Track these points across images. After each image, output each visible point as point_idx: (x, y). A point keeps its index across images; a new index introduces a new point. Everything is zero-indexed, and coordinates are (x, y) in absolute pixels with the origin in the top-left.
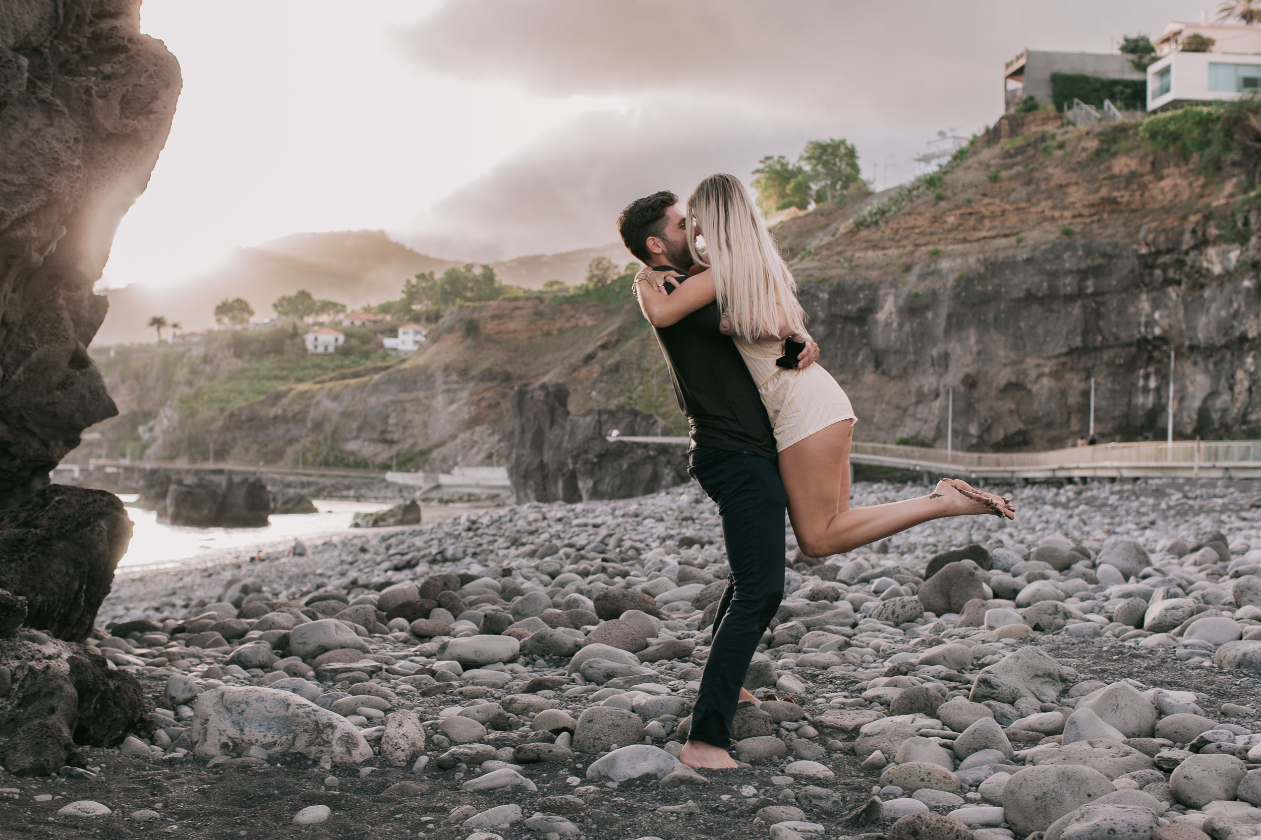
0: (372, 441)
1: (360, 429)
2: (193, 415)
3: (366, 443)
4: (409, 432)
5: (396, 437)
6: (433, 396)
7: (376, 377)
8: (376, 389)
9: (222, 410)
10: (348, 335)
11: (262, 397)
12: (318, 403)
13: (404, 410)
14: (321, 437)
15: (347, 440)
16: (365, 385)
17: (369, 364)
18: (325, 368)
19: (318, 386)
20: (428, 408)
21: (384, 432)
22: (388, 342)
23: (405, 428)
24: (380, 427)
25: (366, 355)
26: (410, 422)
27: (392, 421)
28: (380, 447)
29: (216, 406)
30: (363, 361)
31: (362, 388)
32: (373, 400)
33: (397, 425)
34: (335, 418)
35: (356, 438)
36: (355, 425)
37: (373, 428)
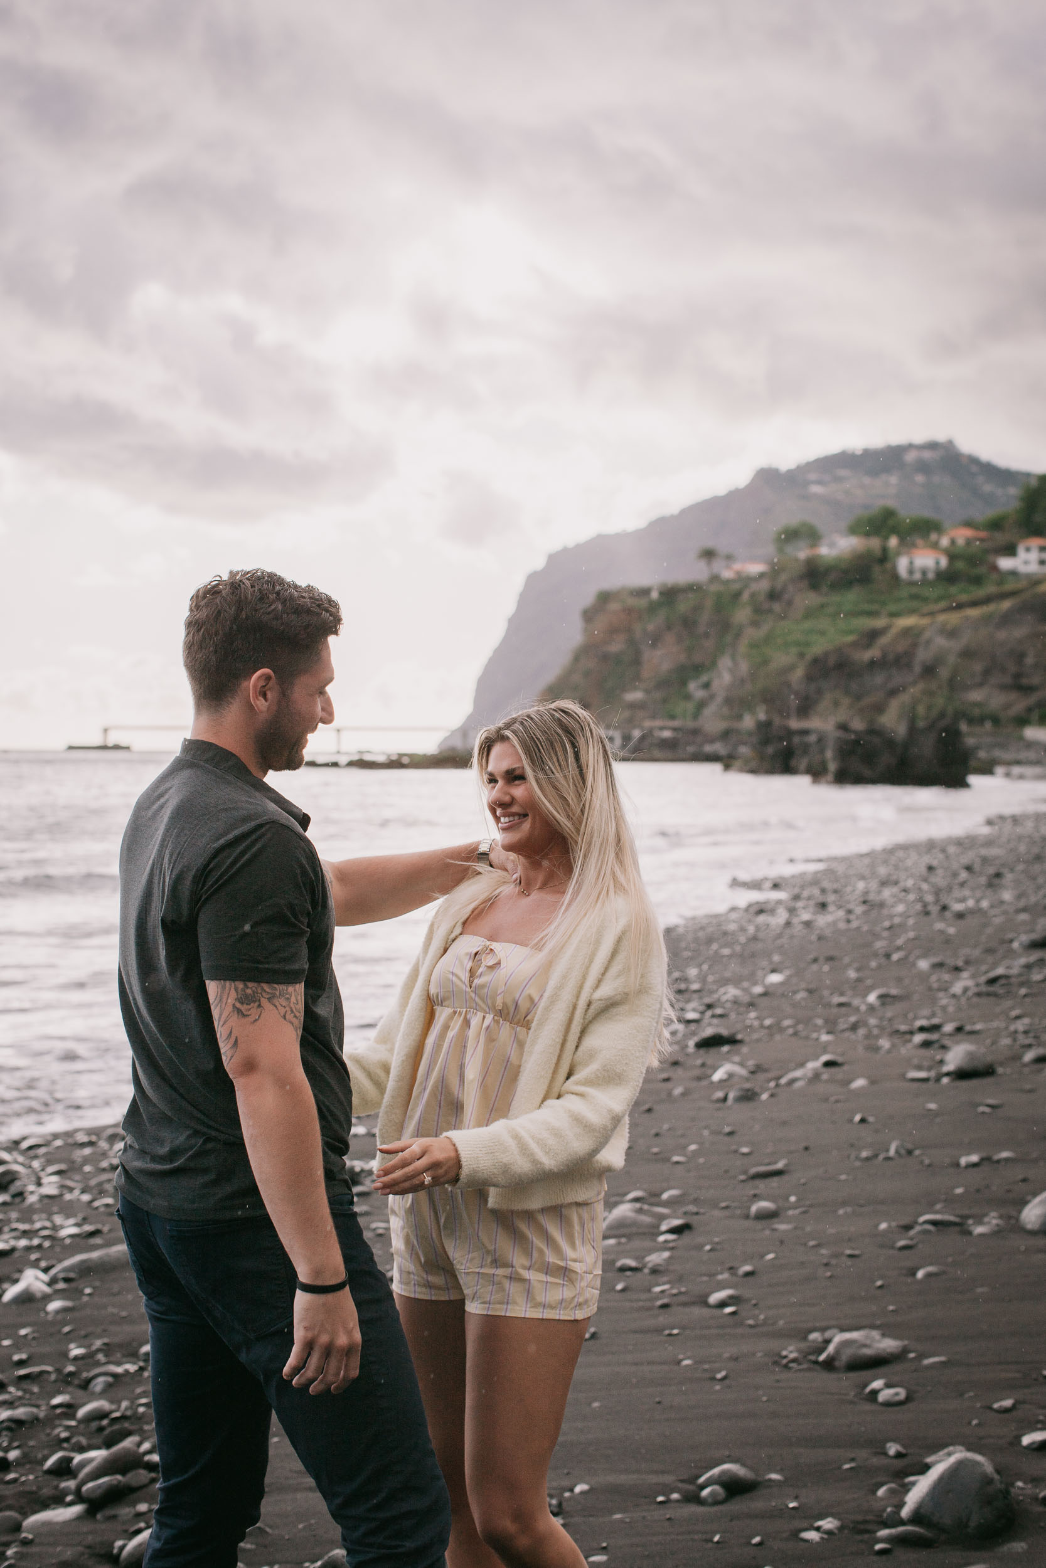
0: (1004, 688)
1: (987, 673)
2: (765, 662)
3: (995, 691)
5: (1036, 680)
7: (1006, 605)
8: (1006, 620)
9: (801, 655)
10: (952, 557)
11: (850, 638)
12: (928, 642)
14: (935, 685)
15: (967, 688)
16: (991, 615)
17: (981, 592)
18: (925, 600)
19: (924, 621)
21: (1018, 676)
22: (1005, 563)
24: (1012, 668)
25: (978, 581)
27: (1029, 660)
28: (1013, 696)
29: (794, 650)
30: (974, 588)
31: (986, 619)
32: (1002, 635)
33: (1036, 666)
34: (952, 659)
35: (981, 685)
36: (978, 667)
37: (1004, 670)
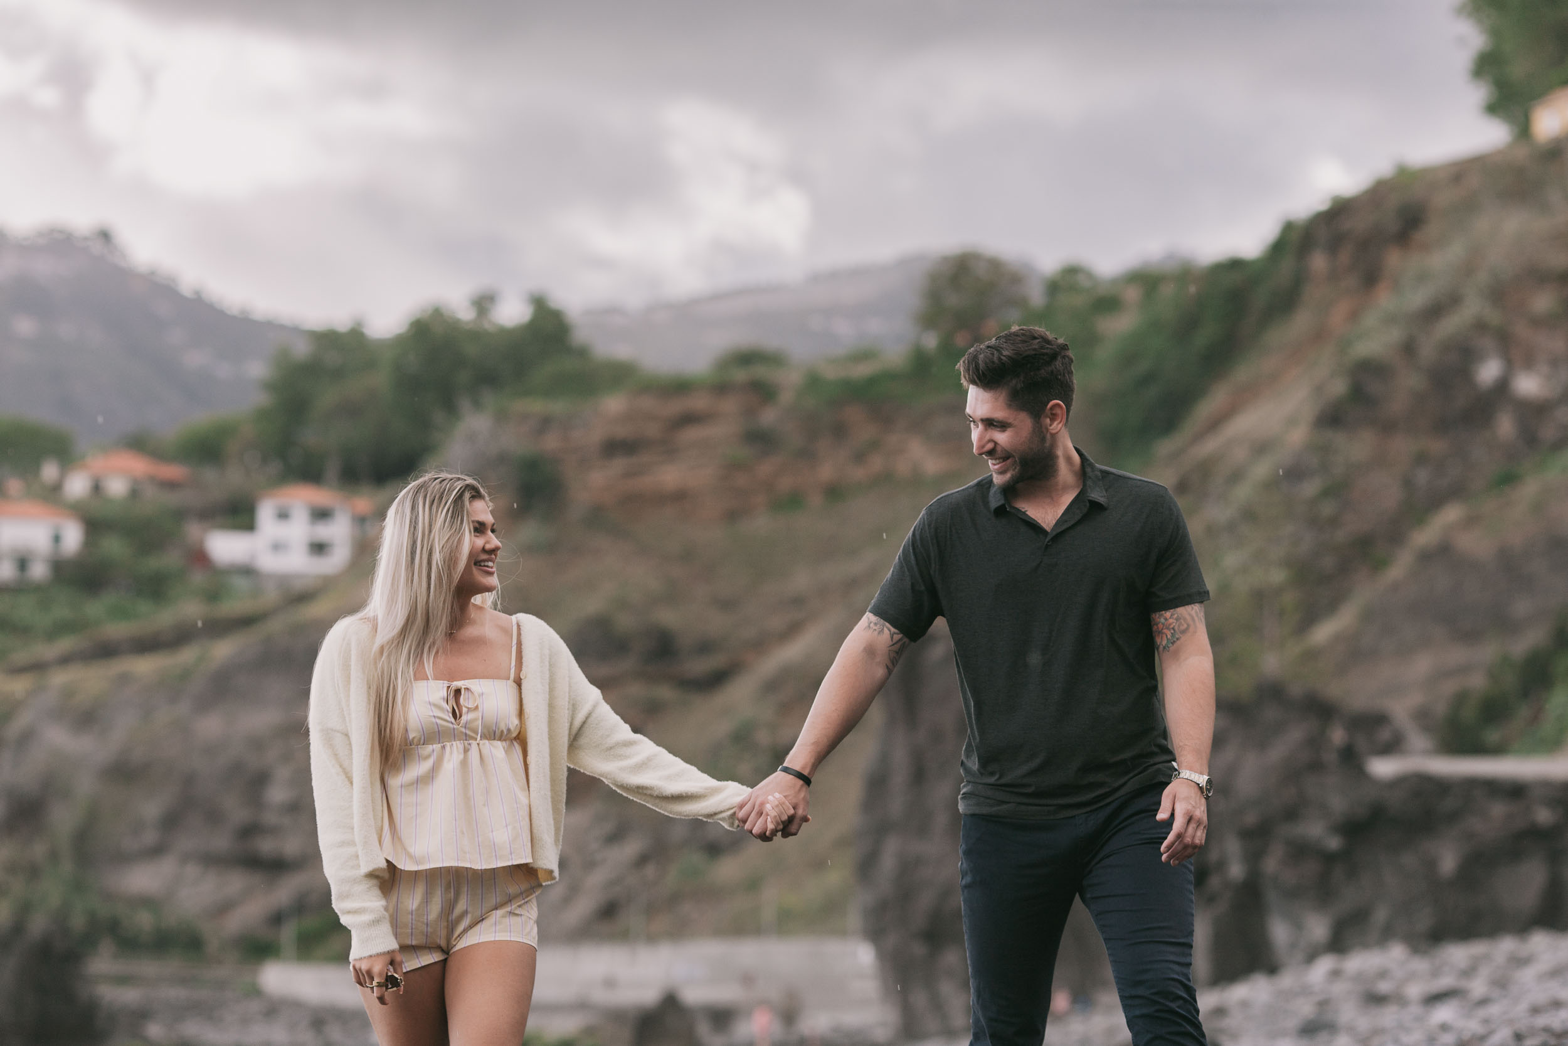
0: (212, 861)
1: (171, 822)
3: (192, 870)
5: (292, 845)
7: (223, 650)
8: (222, 688)
10: (94, 525)
12: (27, 738)
14: (39, 850)
15: (123, 859)
16: (185, 675)
17: (165, 618)
21: (250, 831)
22: (225, 547)
24: (237, 812)
25: (154, 588)
27: (277, 795)
28: (236, 882)
30: (144, 606)
31: (174, 686)
32: (210, 726)
33: (294, 808)
34: (85, 786)
35: (156, 851)
36: (151, 808)
37: (214, 817)
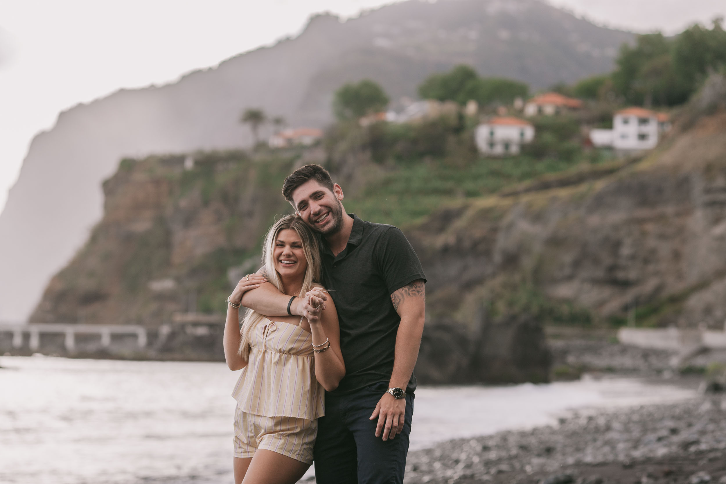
0: (596, 282)
1: (577, 264)
3: (586, 286)
4: (651, 268)
5: (632, 274)
6: (687, 212)
7: (600, 185)
8: (599, 203)
10: (539, 128)
11: (420, 221)
12: (511, 226)
13: (644, 234)
14: (517, 277)
15: (555, 281)
16: (582, 197)
17: (573, 170)
18: (508, 177)
19: (507, 202)
20: (681, 231)
21: (612, 268)
22: (599, 137)
23: (646, 261)
24: (607, 260)
25: (567, 157)
26: (653, 252)
27: (626, 251)
28: (606, 292)
30: (563, 165)
31: (577, 201)
32: (594, 220)
33: (633, 257)
34: (538, 248)
35: (570, 278)
36: (568, 258)
37: (596, 261)
